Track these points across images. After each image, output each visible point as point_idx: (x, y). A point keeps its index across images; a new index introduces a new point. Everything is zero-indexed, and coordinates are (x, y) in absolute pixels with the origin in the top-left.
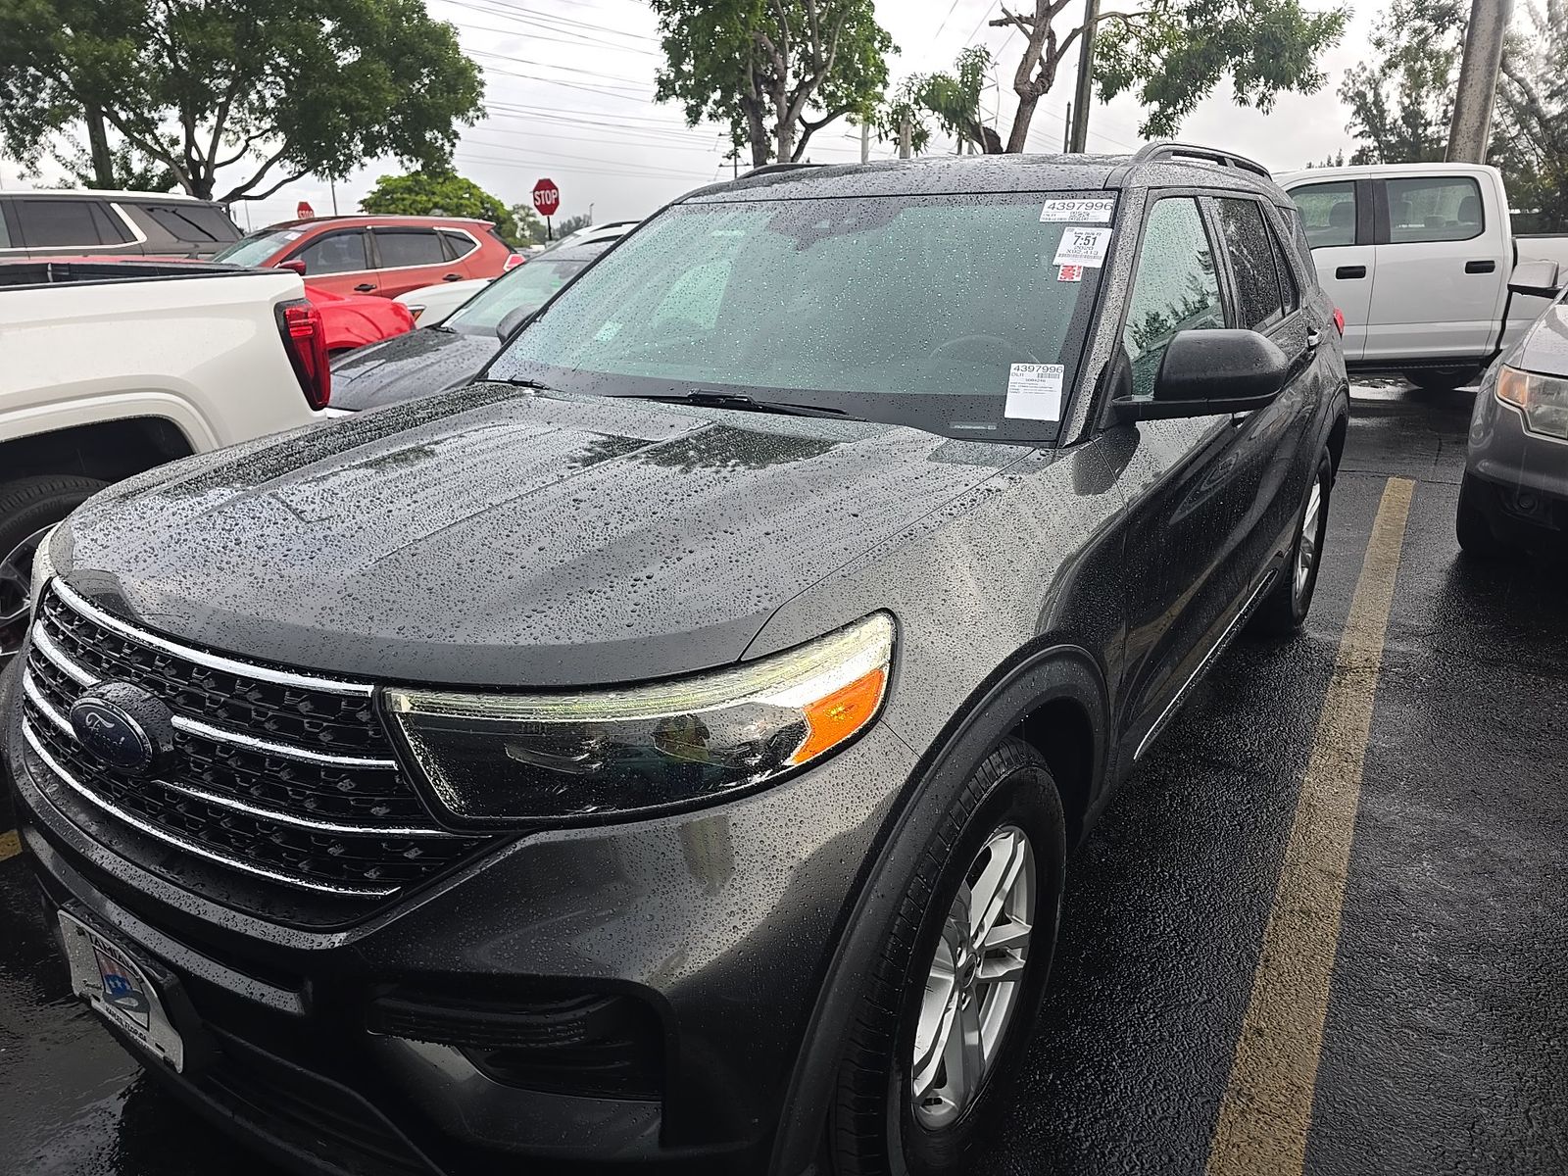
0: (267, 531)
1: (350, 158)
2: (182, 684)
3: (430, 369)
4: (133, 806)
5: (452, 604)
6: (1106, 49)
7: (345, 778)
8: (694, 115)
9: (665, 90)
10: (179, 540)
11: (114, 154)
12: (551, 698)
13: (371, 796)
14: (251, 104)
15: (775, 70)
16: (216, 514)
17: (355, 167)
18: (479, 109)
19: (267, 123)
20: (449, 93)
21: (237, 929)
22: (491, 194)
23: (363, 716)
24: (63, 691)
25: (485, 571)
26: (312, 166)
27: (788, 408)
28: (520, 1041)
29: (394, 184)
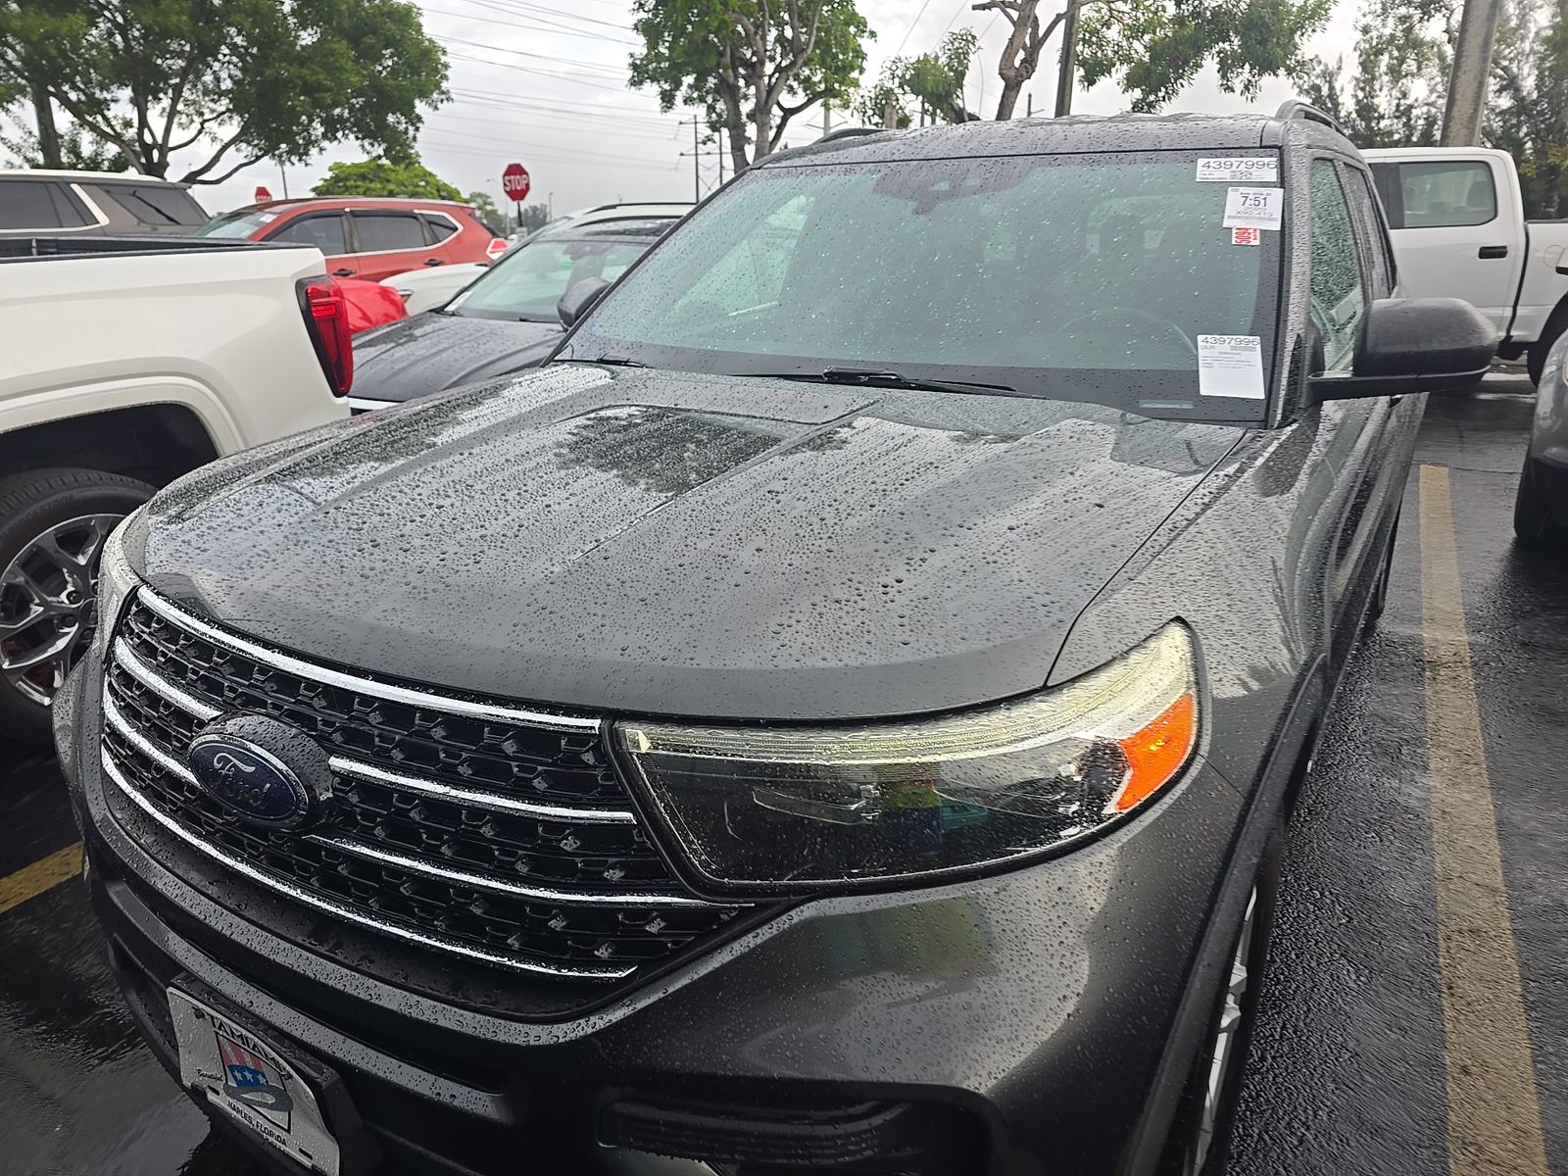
0: (406, 530)
1: (310, 142)
2: (340, 718)
3: (444, 355)
4: (276, 864)
5: (678, 619)
6: (1087, 35)
7: (569, 835)
8: (668, 99)
9: (640, 73)
10: (298, 541)
11: (62, 137)
12: (830, 733)
13: (603, 856)
14: (204, 85)
15: (754, 54)
16: (332, 511)
17: (314, 151)
18: (443, 93)
19: (224, 104)
20: (412, 75)
21: (424, 1018)
22: (448, 183)
23: (589, 758)
24: (169, 726)
25: (702, 577)
26: (269, 150)
27: (947, 386)
28: (802, 1157)
29: (348, 171)
